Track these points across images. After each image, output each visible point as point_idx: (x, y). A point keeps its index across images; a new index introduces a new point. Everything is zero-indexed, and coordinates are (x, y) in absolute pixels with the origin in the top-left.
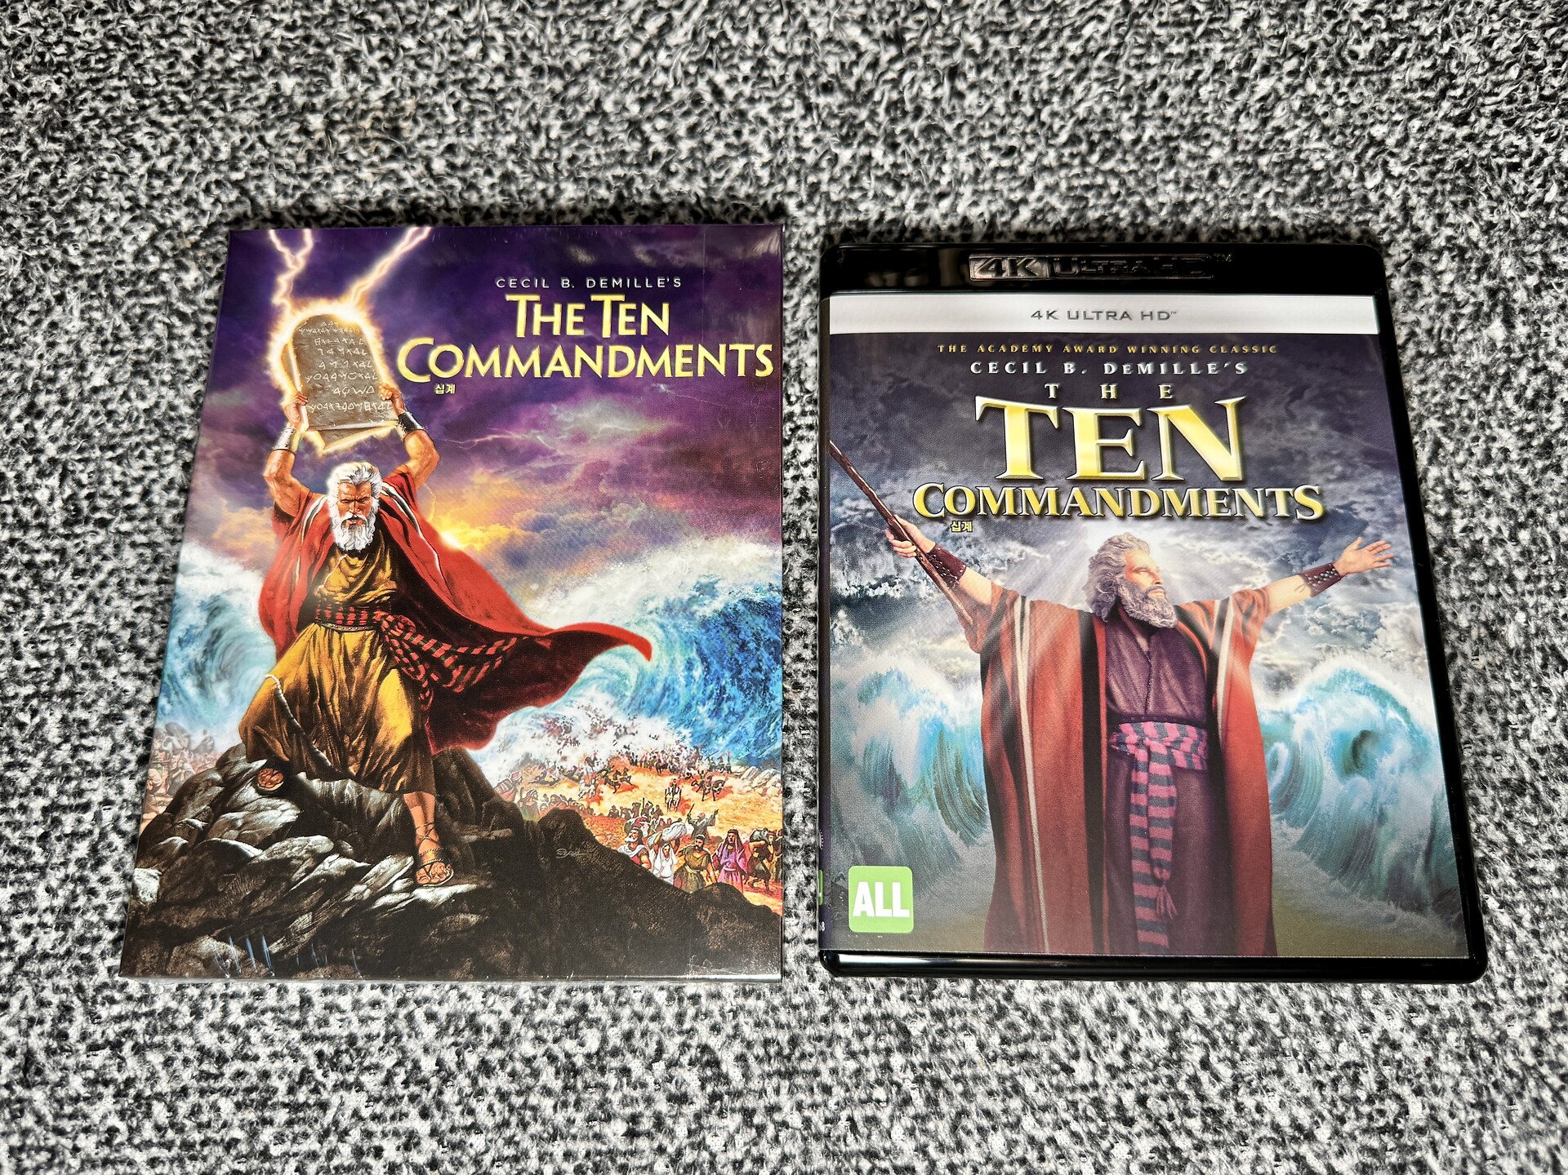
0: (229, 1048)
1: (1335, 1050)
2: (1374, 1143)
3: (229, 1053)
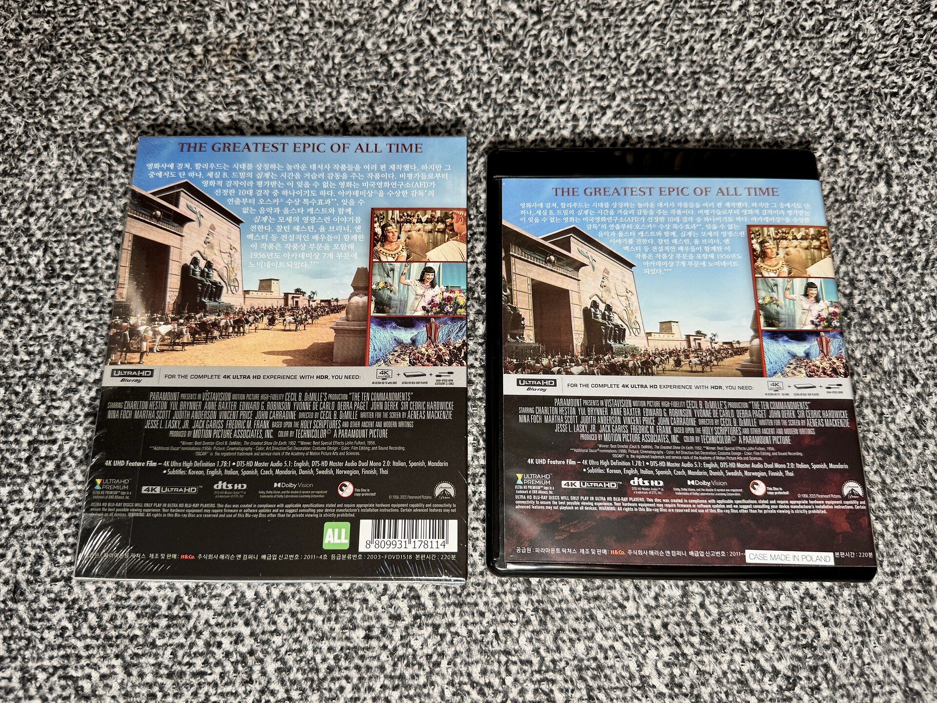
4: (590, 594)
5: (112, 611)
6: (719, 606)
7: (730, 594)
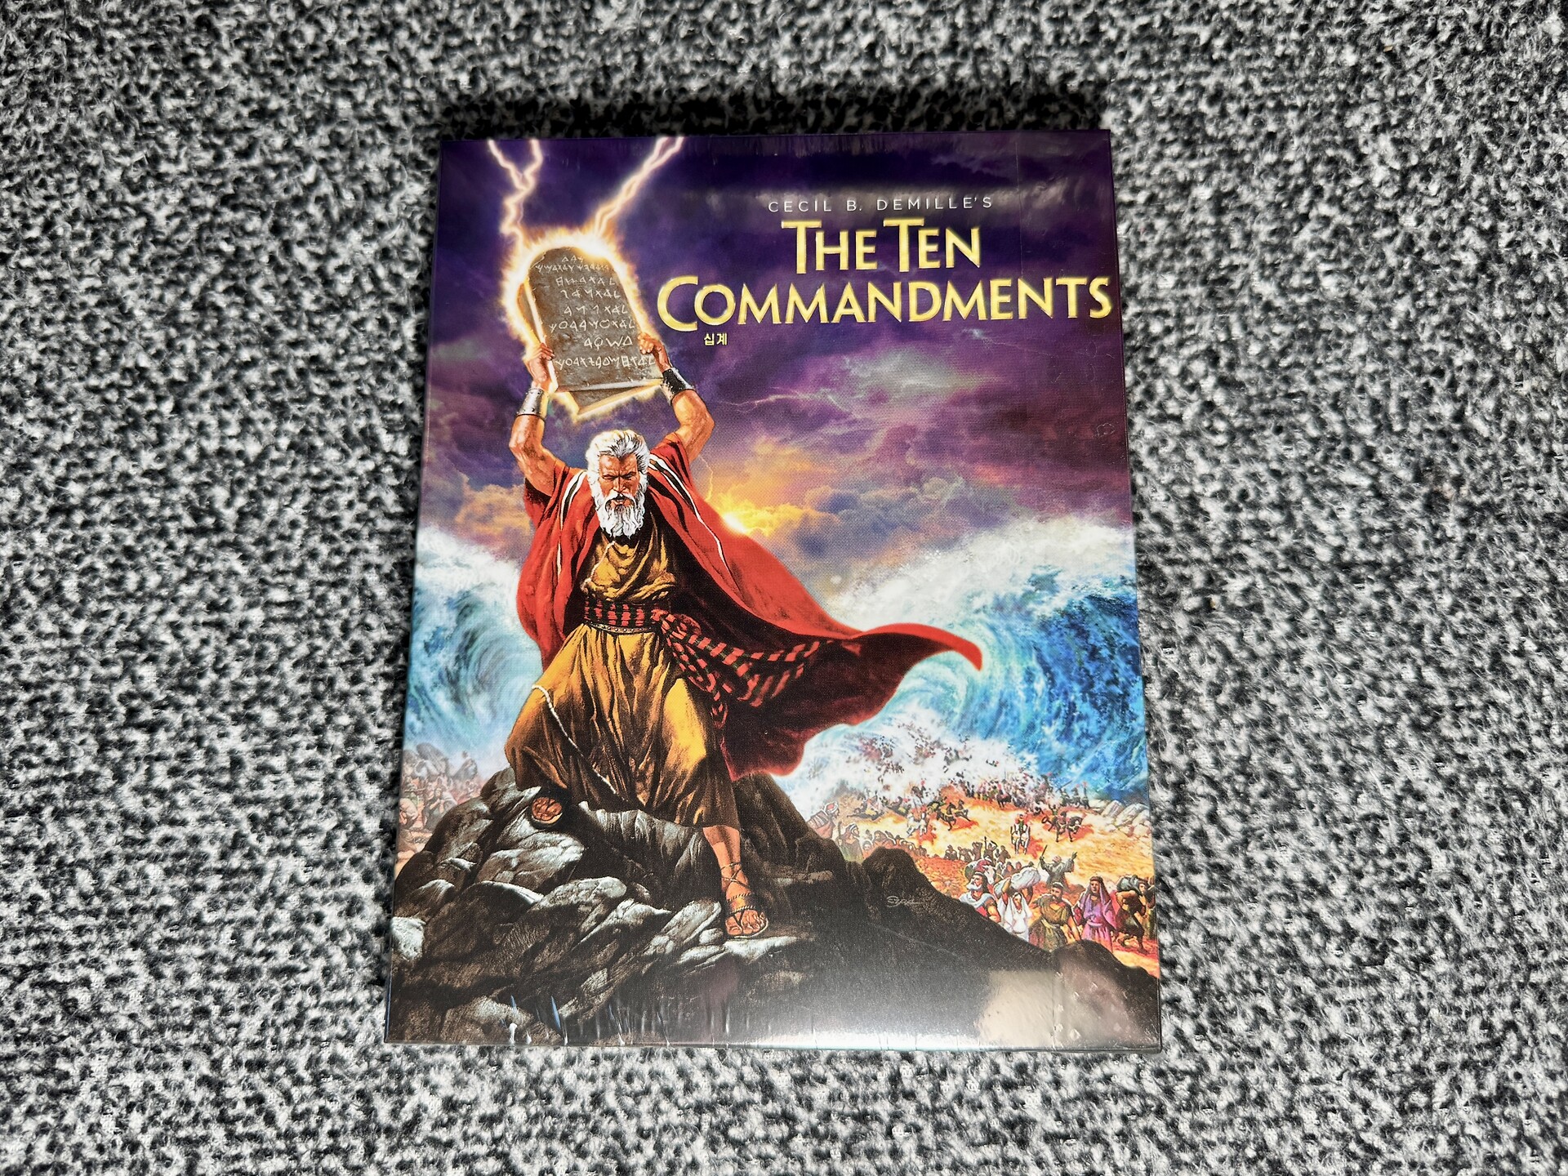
0: (154, 812)
1: (1354, 801)
2: (1394, 898)
3: (155, 818)
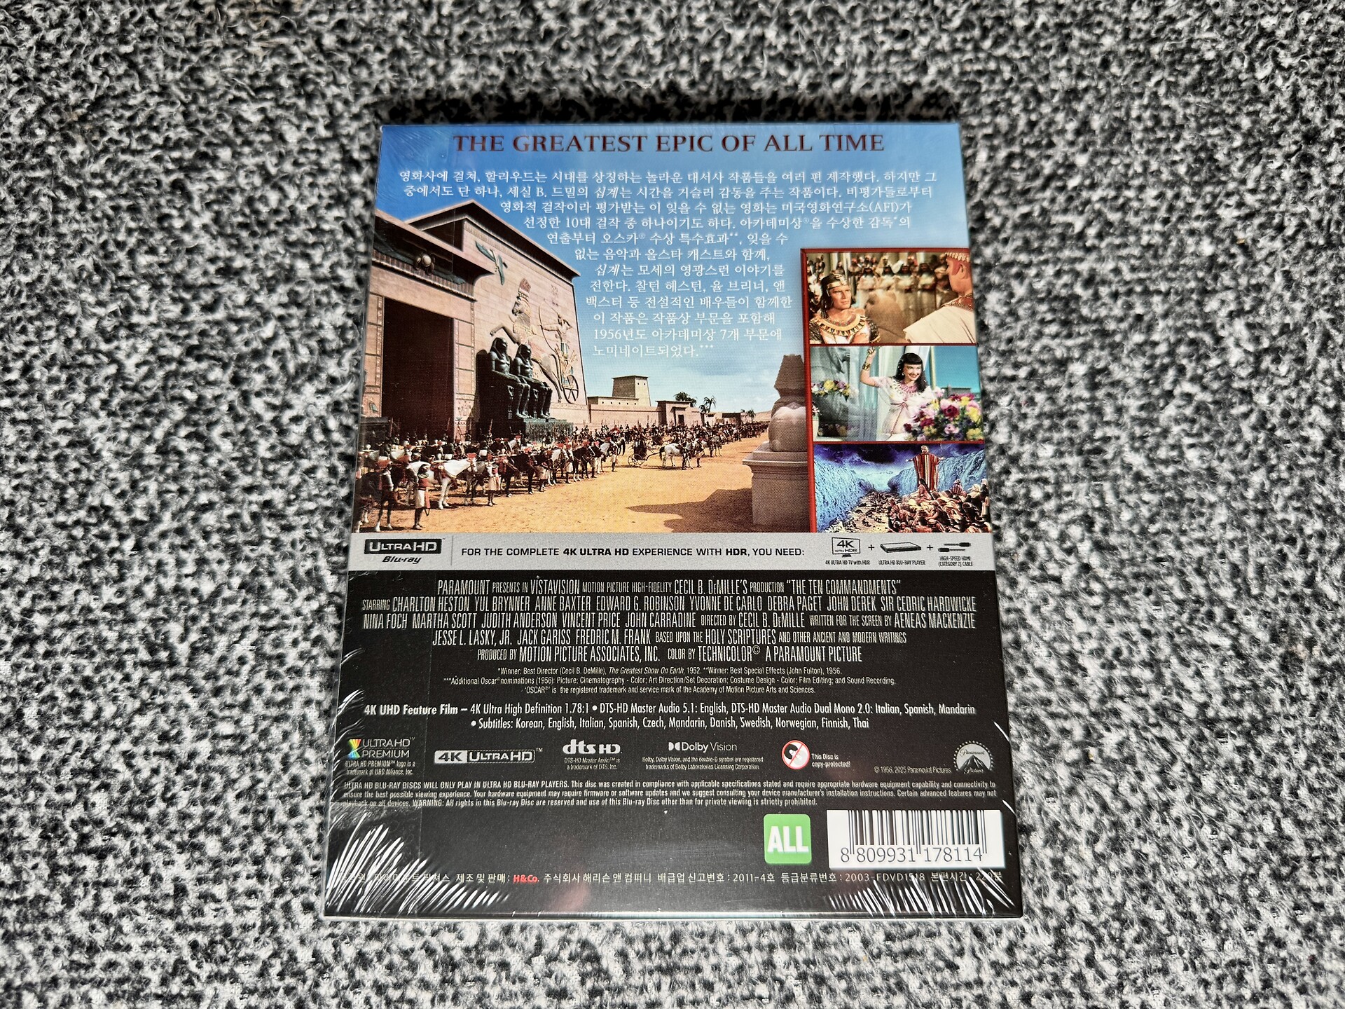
4: (897, 947)
5: (64, 989)
6: (1119, 962)
7: (1138, 940)
